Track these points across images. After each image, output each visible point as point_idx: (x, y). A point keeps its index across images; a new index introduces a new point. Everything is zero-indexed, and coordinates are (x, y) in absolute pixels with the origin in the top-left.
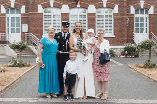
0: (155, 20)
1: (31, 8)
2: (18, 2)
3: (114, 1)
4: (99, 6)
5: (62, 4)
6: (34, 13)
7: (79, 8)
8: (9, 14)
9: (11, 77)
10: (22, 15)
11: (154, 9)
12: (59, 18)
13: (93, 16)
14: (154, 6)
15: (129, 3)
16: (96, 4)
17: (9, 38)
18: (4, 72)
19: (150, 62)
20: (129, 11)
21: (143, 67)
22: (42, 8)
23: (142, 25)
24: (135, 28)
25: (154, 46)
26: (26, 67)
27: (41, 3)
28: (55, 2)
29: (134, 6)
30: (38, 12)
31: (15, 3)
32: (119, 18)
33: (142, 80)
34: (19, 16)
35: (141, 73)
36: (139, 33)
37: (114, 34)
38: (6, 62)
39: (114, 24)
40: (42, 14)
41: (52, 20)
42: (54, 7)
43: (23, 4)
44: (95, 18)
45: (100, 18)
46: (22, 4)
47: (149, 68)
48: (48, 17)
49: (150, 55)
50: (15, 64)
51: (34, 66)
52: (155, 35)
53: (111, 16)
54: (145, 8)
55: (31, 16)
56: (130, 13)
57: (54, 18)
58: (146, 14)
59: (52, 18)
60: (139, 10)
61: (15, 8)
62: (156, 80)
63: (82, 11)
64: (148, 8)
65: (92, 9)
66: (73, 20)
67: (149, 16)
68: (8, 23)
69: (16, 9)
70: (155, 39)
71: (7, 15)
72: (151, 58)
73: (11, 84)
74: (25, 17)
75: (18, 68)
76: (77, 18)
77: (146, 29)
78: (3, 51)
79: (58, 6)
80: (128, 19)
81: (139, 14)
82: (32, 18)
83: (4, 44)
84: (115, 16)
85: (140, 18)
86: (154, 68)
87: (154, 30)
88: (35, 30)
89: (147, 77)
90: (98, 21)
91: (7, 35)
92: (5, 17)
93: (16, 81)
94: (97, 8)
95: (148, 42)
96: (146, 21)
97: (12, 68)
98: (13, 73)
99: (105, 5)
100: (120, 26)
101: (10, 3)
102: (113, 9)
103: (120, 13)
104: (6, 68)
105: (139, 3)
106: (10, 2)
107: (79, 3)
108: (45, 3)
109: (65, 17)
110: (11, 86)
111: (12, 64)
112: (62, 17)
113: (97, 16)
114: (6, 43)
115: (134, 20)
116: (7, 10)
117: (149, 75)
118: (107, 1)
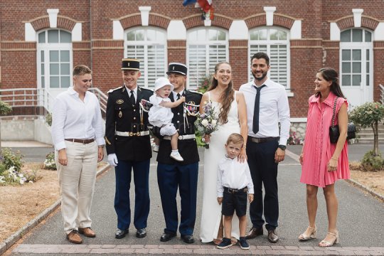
1: (97, 29)
2: (65, 14)
3: (291, 12)
4: (257, 23)
5: (170, 19)
6: (103, 40)
7: (208, 27)
8: (44, 42)
10: (75, 45)
12: (162, 53)
13: (242, 47)
15: (325, 16)
16: (249, 17)
17: (46, 101)
18: (34, 181)
19: (375, 156)
20: (326, 34)
21: (359, 169)
22: (122, 29)
23: (357, 67)
24: (341, 74)
27: (119, 17)
28: (153, 13)
29: (338, 23)
30: (112, 38)
31: (58, 18)
32: (304, 51)
34: (68, 47)
35: (355, 184)
36: (351, 86)
37: (292, 90)
38: (39, 156)
39: (291, 65)
40: (122, 43)
41: (146, 57)
42: (150, 25)
43: (78, 18)
44: (247, 53)
46: (76, 19)
47: (373, 170)
48: (136, 49)
49: (376, 140)
51: (105, 167)
53: (285, 46)
54: (365, 27)
55: (96, 48)
56: (329, 38)
57: (150, 53)
58: (366, 41)
59: (146, 53)
60: (350, 30)
61: (59, 29)
63: (215, 35)
64: (371, 26)
65: (239, 30)
66: (196, 58)
67: (375, 46)
68: (43, 65)
69: (61, 31)
71: (40, 47)
72: (379, 146)
73: (50, 212)
74: (82, 49)
76: (203, 53)
77: (368, 76)
78: (31, 132)
79: (159, 24)
80: (325, 53)
81: (350, 41)
82: (99, 52)
83: (32, 114)
84: (295, 47)
85: (353, 50)
88: (105, 81)
89: (369, 191)
91: (40, 93)
92: (36, 51)
94: (251, 28)
95: (370, 110)
96: (368, 58)
97: (53, 172)
98: (55, 185)
99: (270, 21)
100: (306, 71)
101: (46, 16)
102: (289, 29)
103: (305, 39)
104: (38, 171)
105: (351, 16)
106: (48, 14)
107: (208, 15)
108: (129, 16)
109: (177, 49)
111: (53, 163)
112: (168, 49)
113: (252, 46)
114: (38, 114)
115: (339, 56)
116: (39, 34)
117: (372, 187)
118: (275, 12)
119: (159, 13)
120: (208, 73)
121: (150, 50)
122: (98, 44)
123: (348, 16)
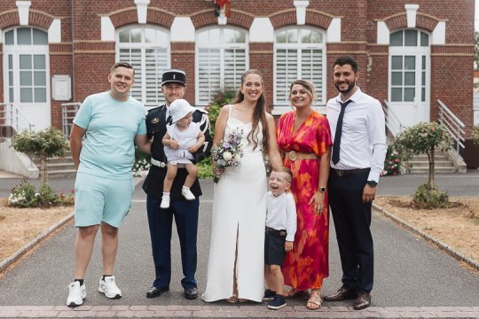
0: (449, 64)
1: (81, 27)
2: (39, 8)
3: (328, 8)
4: (285, 21)
5: (174, 14)
6: (88, 41)
7: (222, 26)
8: (13, 43)
9: (15, 239)
10: (53, 47)
11: (447, 31)
12: (164, 59)
13: (266, 52)
14: (447, 20)
15: (371, 13)
16: (276, 13)
17: (14, 119)
19: (430, 189)
20: (372, 35)
21: (409, 206)
22: (113, 28)
23: (411, 78)
24: (390, 86)
25: (443, 142)
26: (62, 209)
27: (109, 12)
28: (153, 8)
29: (387, 22)
30: (100, 38)
31: (30, 13)
33: (407, 246)
34: (43, 50)
35: (404, 225)
36: (403, 102)
38: (5, 190)
39: (328, 75)
40: (113, 45)
41: (143, 63)
42: (148, 23)
43: (56, 13)
44: (272, 59)
45: (287, 59)
46: (53, 14)
47: (427, 208)
48: (130, 53)
49: (431, 170)
50: (29, 199)
52: (448, 107)
53: (320, 51)
54: (420, 28)
55: (79, 51)
56: (375, 41)
57: (149, 59)
58: (422, 45)
59: (143, 58)
60: (402, 31)
61: (32, 27)
62: (445, 245)
63: (232, 37)
64: (428, 26)
65: (262, 29)
66: (207, 65)
67: (432, 51)
68: (11, 73)
69: (34, 29)
70: (447, 119)
71: (7, 50)
72: (436, 176)
73: (11, 262)
74: (62, 53)
75: (37, 211)
76: (217, 58)
77: (423, 90)
79: (160, 21)
80: (370, 60)
81: (402, 45)
82: (83, 56)
84: (333, 52)
85: (406, 57)
86: (442, 207)
87: (447, 94)
89: (421, 235)
90: (280, 67)
91: (7, 109)
92: (2, 55)
93: (29, 253)
94: (277, 27)
95: (425, 131)
96: (424, 67)
97: (20, 210)
98: (21, 227)
99: (301, 19)
101: (15, 10)
102: (325, 29)
103: (345, 42)
105: (403, 13)
106: (17, 8)
107: (223, 11)
108: (121, 10)
109: (184, 53)
110: (12, 266)
111: (20, 198)
112: (172, 54)
113: (278, 51)
114: (5, 136)
115: (387, 63)
116: (6, 34)
117: (426, 229)
118: (308, 7)
119: (161, 7)
120: (222, 85)
121: (148, 54)
122: (81, 46)
123: (400, 14)
